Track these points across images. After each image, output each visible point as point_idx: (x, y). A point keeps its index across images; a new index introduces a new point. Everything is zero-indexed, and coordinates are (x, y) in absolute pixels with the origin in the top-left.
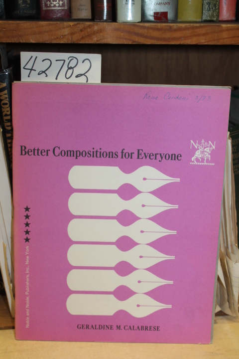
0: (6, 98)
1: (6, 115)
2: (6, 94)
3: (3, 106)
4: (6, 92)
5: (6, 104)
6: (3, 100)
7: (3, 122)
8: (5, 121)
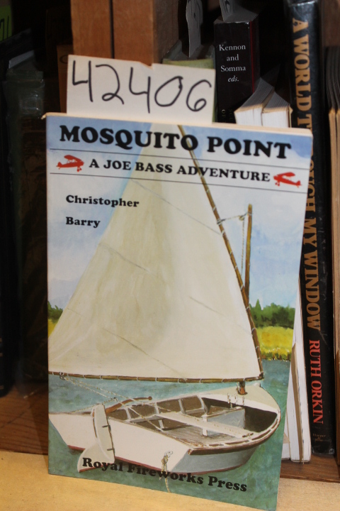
0: (305, 50)
1: (302, 83)
2: (305, 43)
3: (298, 66)
4: (306, 38)
5: (303, 62)
6: (298, 54)
7: (294, 95)
8: (298, 94)
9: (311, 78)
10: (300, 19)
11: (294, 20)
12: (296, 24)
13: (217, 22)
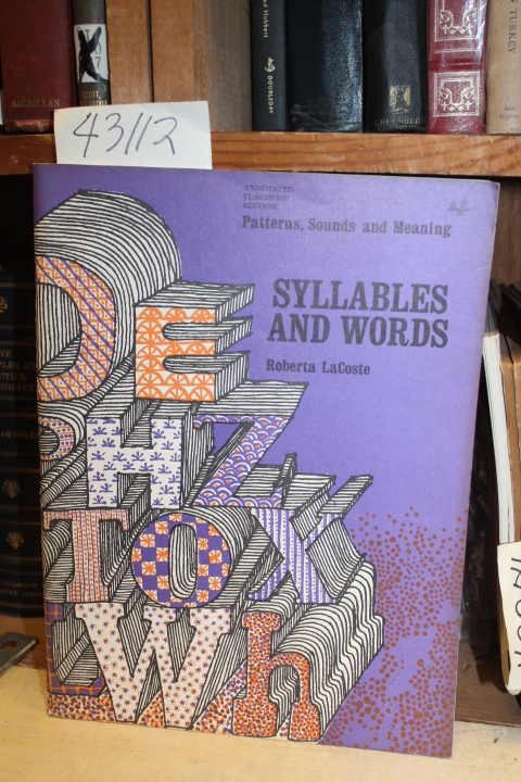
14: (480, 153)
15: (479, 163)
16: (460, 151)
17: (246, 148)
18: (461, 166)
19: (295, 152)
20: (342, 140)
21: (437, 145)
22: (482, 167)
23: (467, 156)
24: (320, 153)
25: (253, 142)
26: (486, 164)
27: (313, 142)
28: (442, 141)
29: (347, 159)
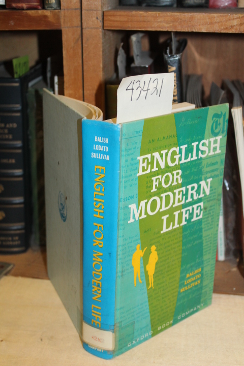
9: (178, 93)
10: (172, 66)
11: (169, 66)
12: (170, 68)
13: (133, 65)
14: (235, 22)
15: (235, 27)
16: (226, 21)
17: (126, 19)
18: (227, 28)
19: (148, 21)
20: (171, 16)
21: (215, 19)
22: (236, 29)
23: (229, 24)
24: (160, 22)
25: (129, 16)
26: (238, 28)
27: (157, 17)
28: (218, 17)
29: (173, 25)
